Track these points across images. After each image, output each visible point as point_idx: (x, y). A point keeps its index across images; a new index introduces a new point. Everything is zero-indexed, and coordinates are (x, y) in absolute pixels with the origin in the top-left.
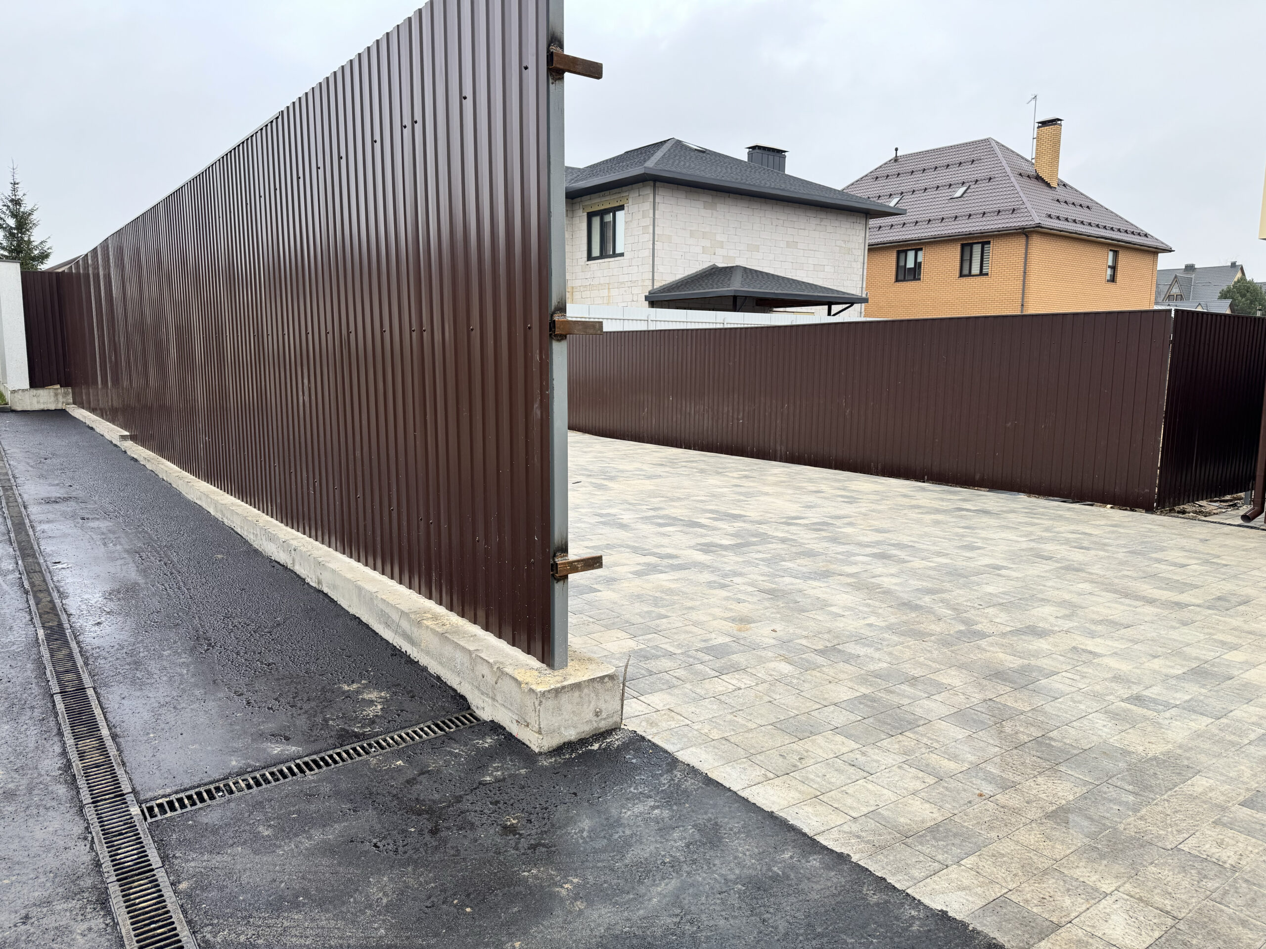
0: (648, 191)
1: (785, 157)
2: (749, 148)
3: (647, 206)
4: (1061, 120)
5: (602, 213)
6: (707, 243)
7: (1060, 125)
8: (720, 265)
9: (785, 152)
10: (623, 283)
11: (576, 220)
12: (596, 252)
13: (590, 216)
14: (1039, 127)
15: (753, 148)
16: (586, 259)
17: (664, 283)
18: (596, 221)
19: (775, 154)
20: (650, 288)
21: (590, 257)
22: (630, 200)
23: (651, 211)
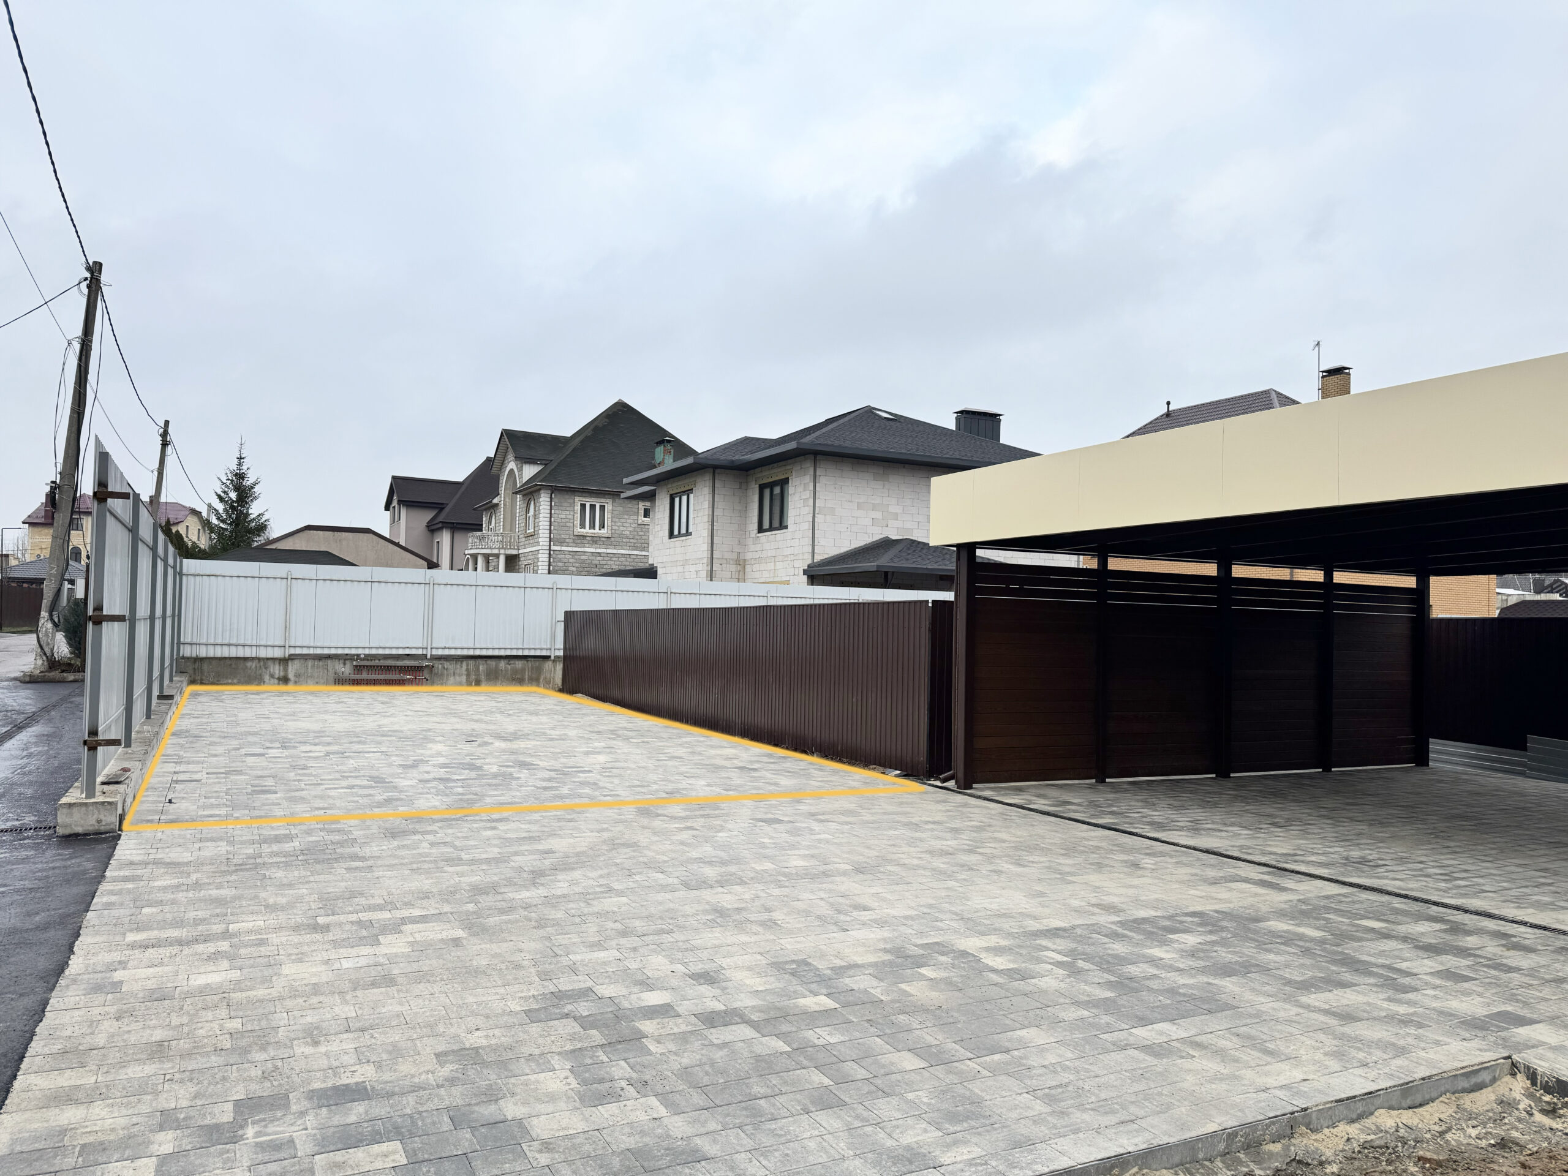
0: (809, 465)
1: (1000, 420)
2: (957, 413)
3: (808, 479)
4: (1349, 369)
5: (771, 485)
6: (878, 515)
7: (1349, 374)
8: (894, 537)
9: (1000, 415)
10: (787, 556)
11: (750, 492)
12: (766, 525)
13: (762, 488)
14: (1323, 377)
15: (961, 412)
16: (756, 531)
17: (826, 556)
18: (767, 492)
19: (988, 418)
20: (810, 562)
21: (761, 530)
22: (794, 473)
23: (812, 484)
